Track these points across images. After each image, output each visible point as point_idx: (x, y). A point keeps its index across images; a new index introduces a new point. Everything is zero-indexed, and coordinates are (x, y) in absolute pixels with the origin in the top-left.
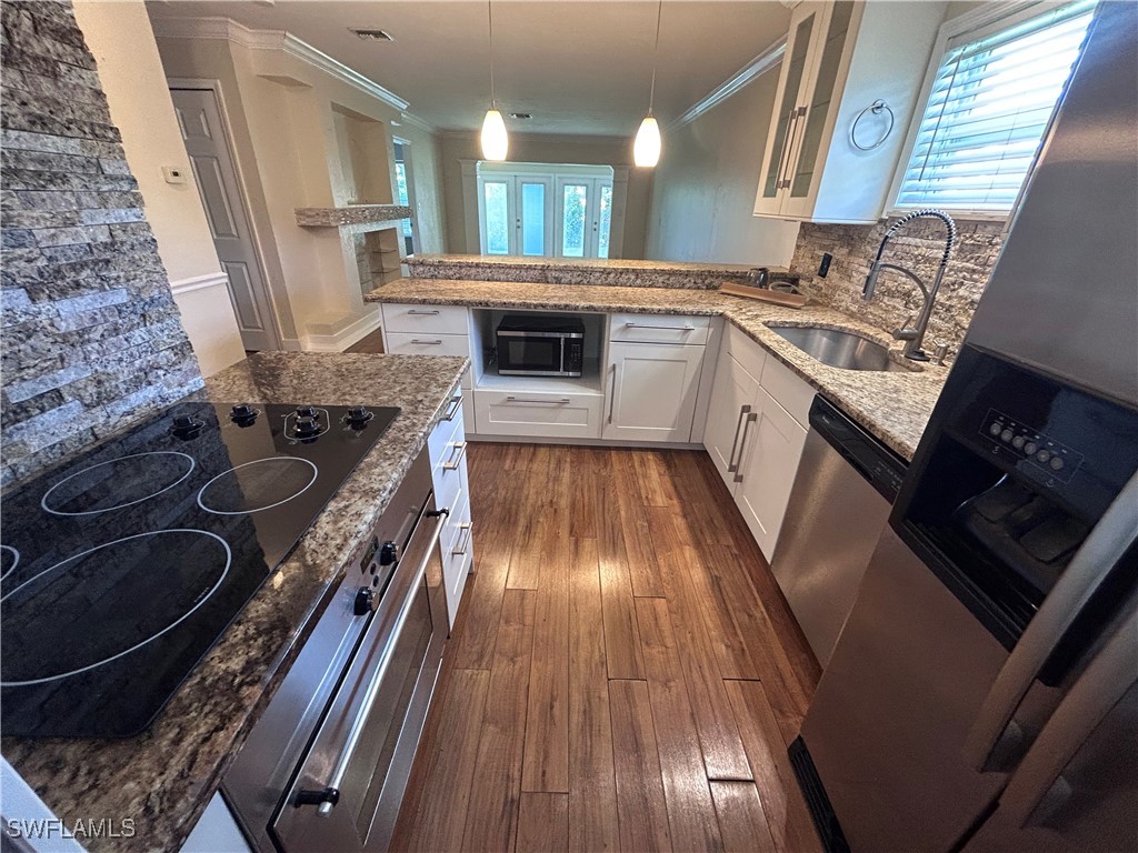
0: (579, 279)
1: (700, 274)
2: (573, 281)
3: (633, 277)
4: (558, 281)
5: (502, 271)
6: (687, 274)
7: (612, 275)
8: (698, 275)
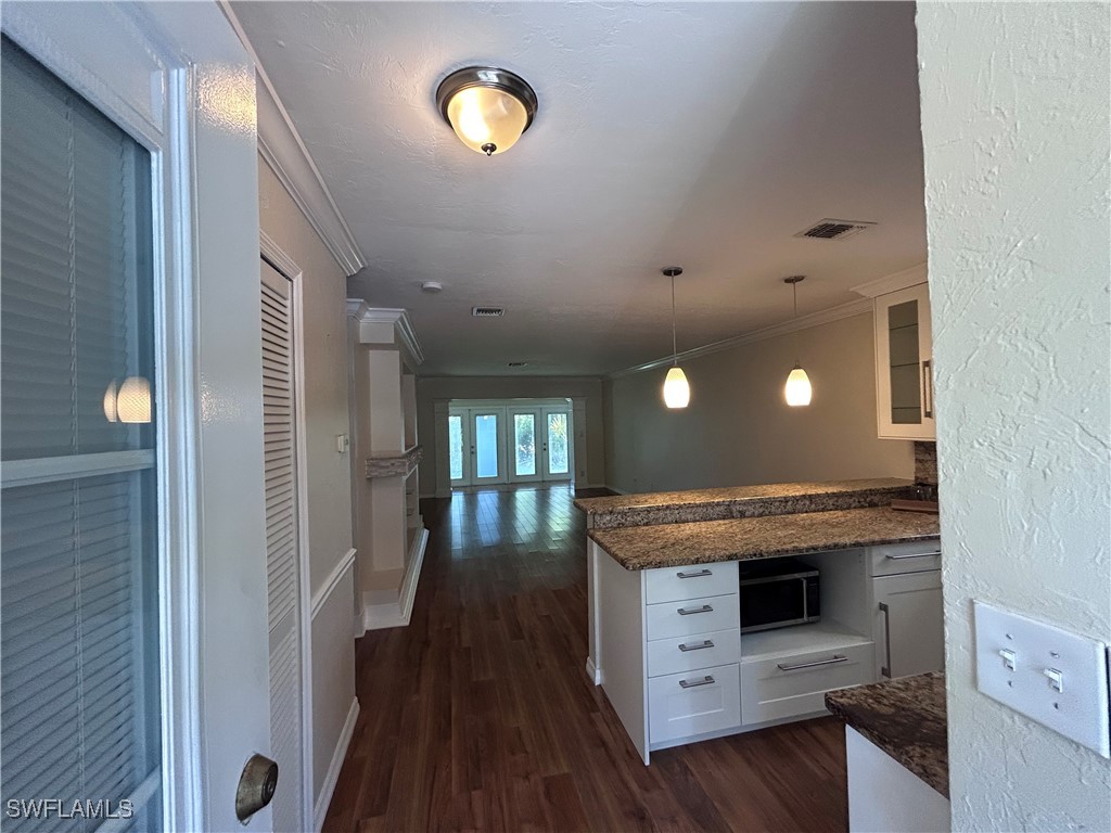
0: (761, 510)
1: (864, 494)
2: (756, 512)
3: (808, 503)
4: (742, 515)
5: (689, 511)
6: (851, 495)
7: (790, 503)
8: (860, 495)
